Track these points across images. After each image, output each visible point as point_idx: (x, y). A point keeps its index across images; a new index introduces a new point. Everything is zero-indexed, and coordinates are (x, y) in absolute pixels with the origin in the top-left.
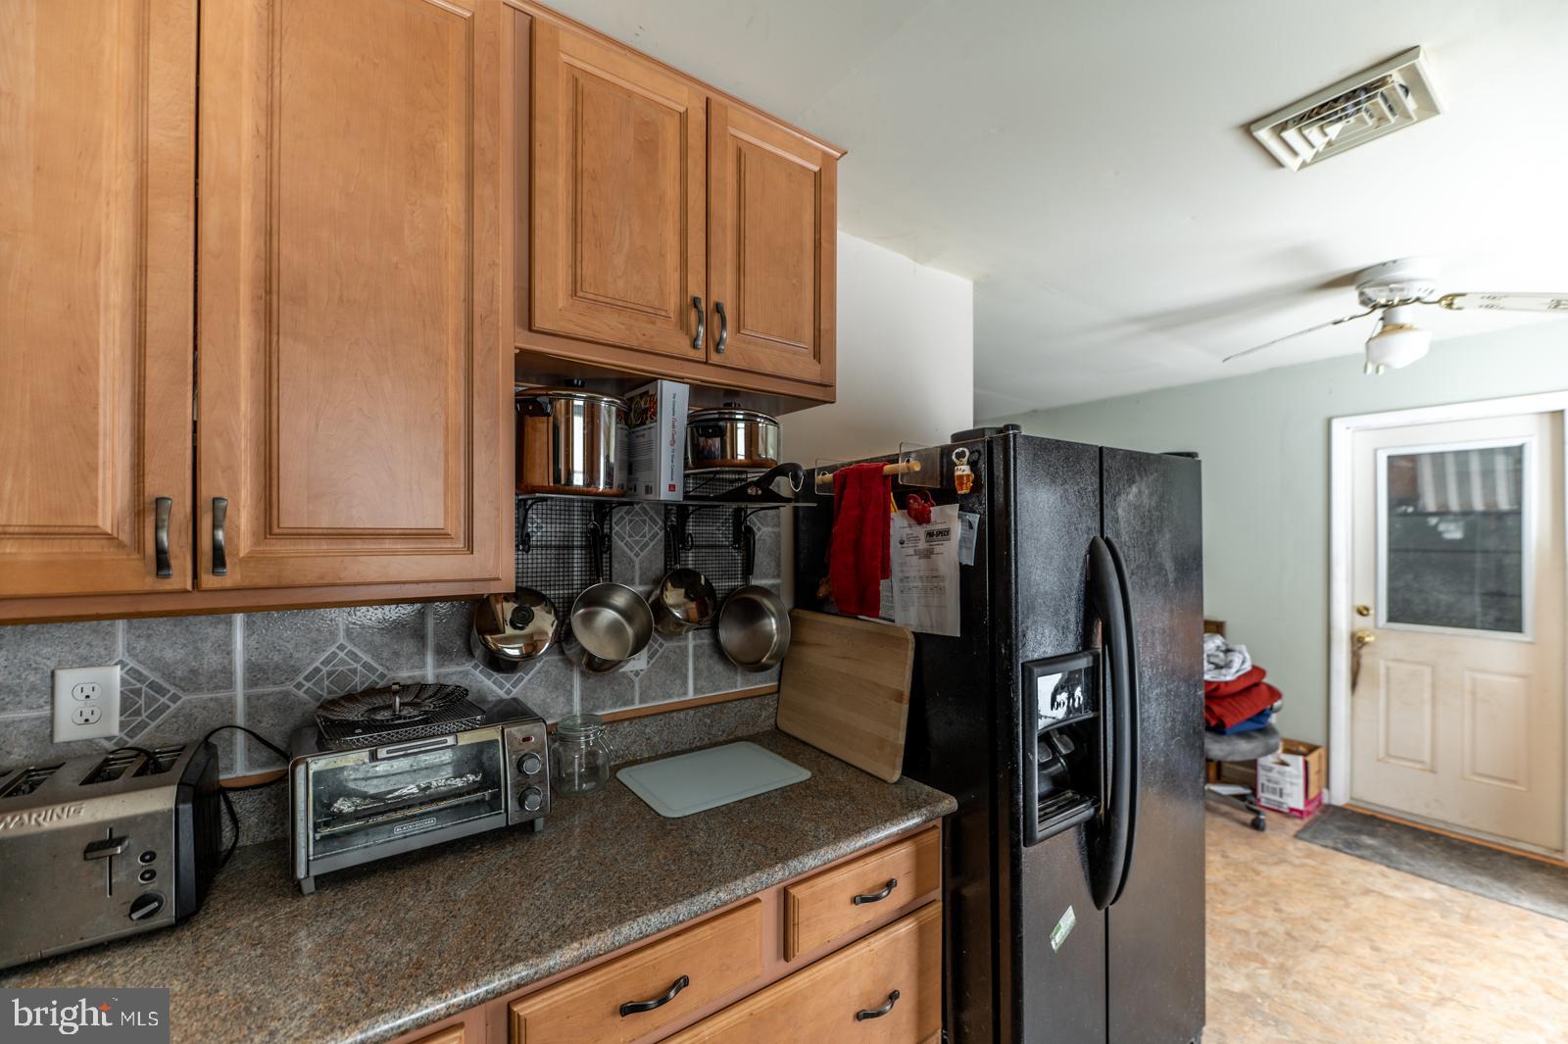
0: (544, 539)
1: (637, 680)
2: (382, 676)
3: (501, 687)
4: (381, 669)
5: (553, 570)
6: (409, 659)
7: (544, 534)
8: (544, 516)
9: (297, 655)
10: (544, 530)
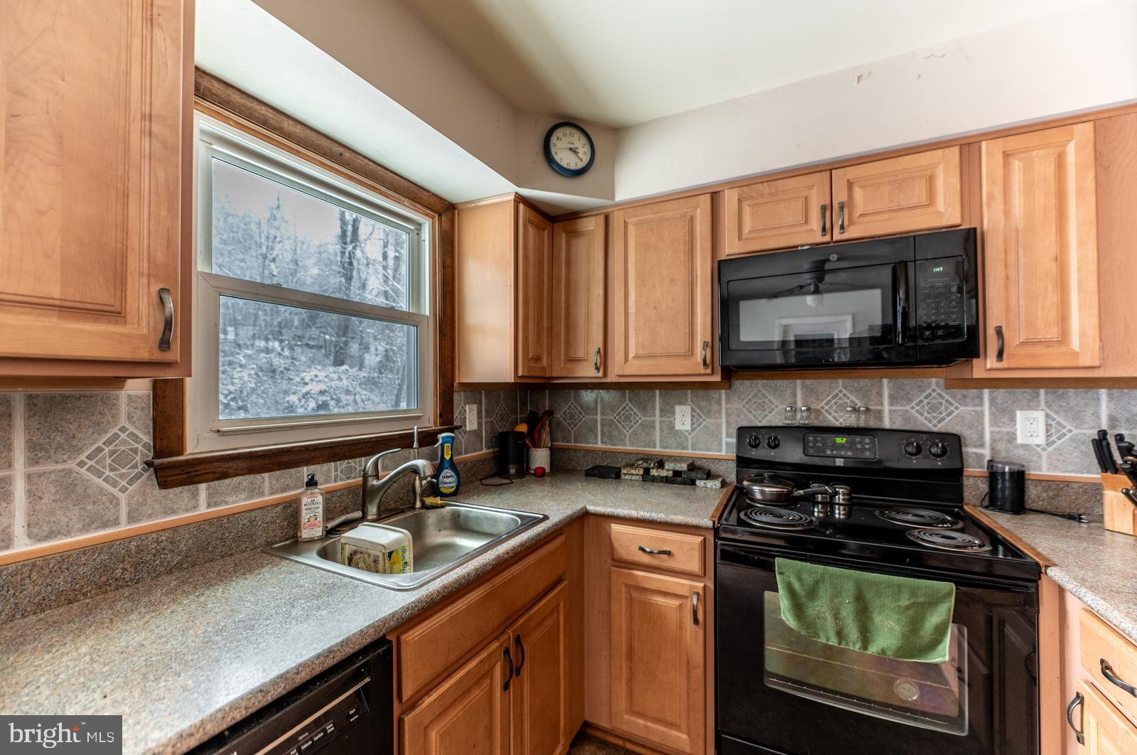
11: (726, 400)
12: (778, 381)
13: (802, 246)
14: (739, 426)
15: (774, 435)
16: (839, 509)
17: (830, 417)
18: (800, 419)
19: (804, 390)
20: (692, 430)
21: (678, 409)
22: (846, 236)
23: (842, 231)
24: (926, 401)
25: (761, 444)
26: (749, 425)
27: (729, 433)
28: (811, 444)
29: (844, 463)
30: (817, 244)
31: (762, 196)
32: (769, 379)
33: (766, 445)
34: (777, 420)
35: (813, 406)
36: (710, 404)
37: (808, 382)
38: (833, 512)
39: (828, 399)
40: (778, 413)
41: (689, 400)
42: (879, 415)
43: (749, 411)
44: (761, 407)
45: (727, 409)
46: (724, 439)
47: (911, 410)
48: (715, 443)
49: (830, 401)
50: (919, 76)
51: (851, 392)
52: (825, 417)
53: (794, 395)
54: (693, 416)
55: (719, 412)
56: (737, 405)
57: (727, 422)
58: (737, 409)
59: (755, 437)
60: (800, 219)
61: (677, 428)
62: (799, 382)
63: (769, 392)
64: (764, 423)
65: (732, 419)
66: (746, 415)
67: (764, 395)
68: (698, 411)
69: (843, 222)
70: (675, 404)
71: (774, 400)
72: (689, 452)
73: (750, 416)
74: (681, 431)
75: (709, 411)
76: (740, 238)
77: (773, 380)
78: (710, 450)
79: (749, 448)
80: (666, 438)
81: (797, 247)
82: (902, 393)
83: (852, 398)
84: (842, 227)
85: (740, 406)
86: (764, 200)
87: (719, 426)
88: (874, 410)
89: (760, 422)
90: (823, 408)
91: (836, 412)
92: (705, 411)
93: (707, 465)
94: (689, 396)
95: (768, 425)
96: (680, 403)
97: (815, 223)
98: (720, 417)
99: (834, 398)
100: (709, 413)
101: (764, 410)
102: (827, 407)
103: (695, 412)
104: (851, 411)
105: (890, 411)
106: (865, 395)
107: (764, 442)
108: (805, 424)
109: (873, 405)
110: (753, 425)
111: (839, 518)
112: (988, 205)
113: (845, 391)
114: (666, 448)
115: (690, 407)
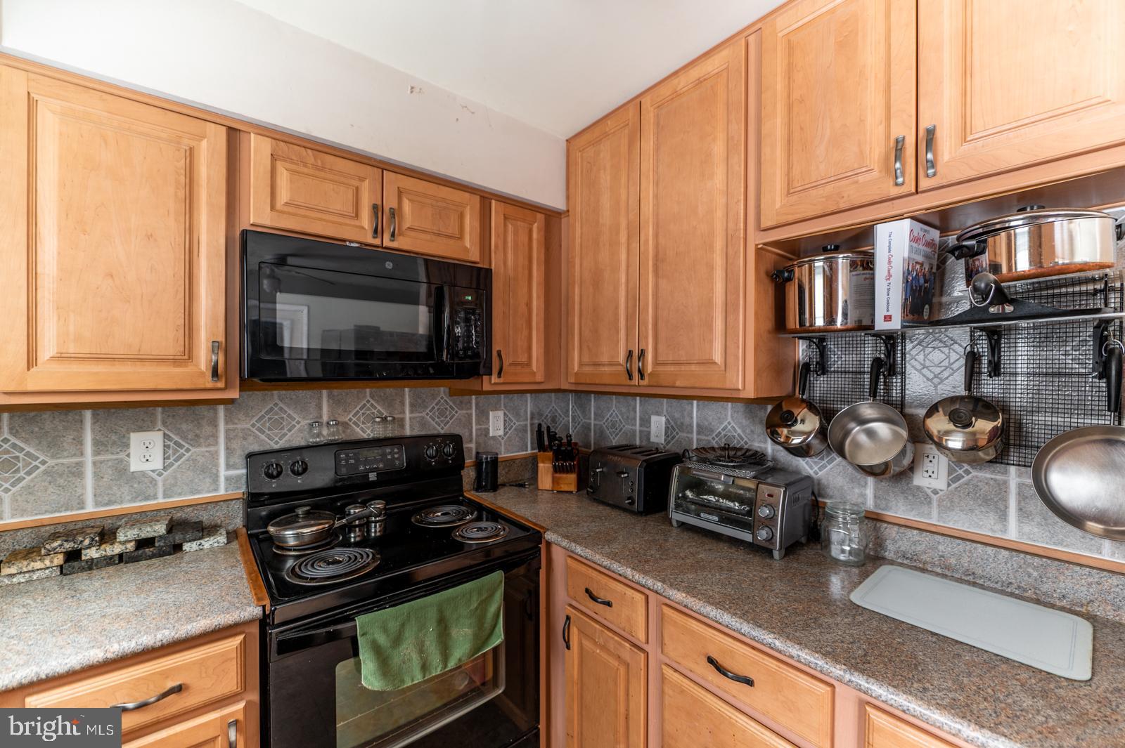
0: (843, 366)
1: (935, 497)
2: (746, 443)
3: (811, 468)
4: (746, 439)
5: (850, 390)
6: (759, 436)
7: (844, 363)
8: (844, 349)
9: (713, 424)
10: (843, 359)
11: (225, 419)
12: (301, 392)
13: (351, 241)
14: (246, 452)
15: (298, 457)
16: (375, 527)
17: (358, 430)
18: (326, 435)
19: (331, 401)
20: (165, 468)
21: (136, 439)
22: (395, 245)
23: (392, 239)
24: (436, 408)
25: (284, 472)
26: (262, 449)
27: (231, 463)
28: (343, 462)
29: (377, 477)
30: (366, 245)
31: (305, 165)
32: (288, 390)
33: (290, 472)
34: (299, 439)
35: (341, 419)
36: (199, 426)
37: (335, 392)
38: (369, 531)
39: (356, 410)
40: (300, 430)
41: (159, 423)
42: (401, 422)
43: (260, 430)
44: (278, 424)
45: (227, 431)
46: (223, 473)
47: (426, 416)
48: (208, 480)
49: (358, 412)
50: (457, 120)
51: (377, 402)
52: (353, 430)
53: (320, 407)
54: (166, 447)
55: (215, 436)
56: (244, 424)
57: (227, 448)
58: (243, 430)
59: (277, 465)
60: (350, 210)
61: (133, 469)
62: (325, 392)
63: (288, 406)
64: (282, 444)
65: (236, 445)
66: (256, 437)
67: (281, 409)
68: (176, 438)
69: (394, 229)
70: (128, 431)
71: (295, 416)
72: (161, 501)
73: (263, 437)
74: (143, 473)
75: (197, 436)
76: (273, 208)
77: (294, 390)
78: (199, 492)
79: (267, 479)
80: (110, 488)
81: (344, 241)
82: (420, 401)
83: (379, 408)
84: (393, 235)
85: (248, 426)
86: (306, 170)
87: (215, 456)
88: (398, 418)
89: (277, 443)
90: (350, 420)
91: (363, 423)
92: (190, 437)
93: (192, 515)
94: (159, 417)
95: (287, 446)
96: (141, 429)
97: (366, 220)
98: (216, 443)
99: (361, 409)
100: (196, 440)
101: (282, 428)
102: (354, 419)
103: (170, 438)
104: (379, 422)
105: (410, 419)
106: (389, 404)
107: (287, 470)
108: (334, 440)
109: (397, 414)
110: (267, 448)
111: (375, 537)
112: (495, 253)
113: (372, 402)
114: (109, 503)
115: (161, 433)
